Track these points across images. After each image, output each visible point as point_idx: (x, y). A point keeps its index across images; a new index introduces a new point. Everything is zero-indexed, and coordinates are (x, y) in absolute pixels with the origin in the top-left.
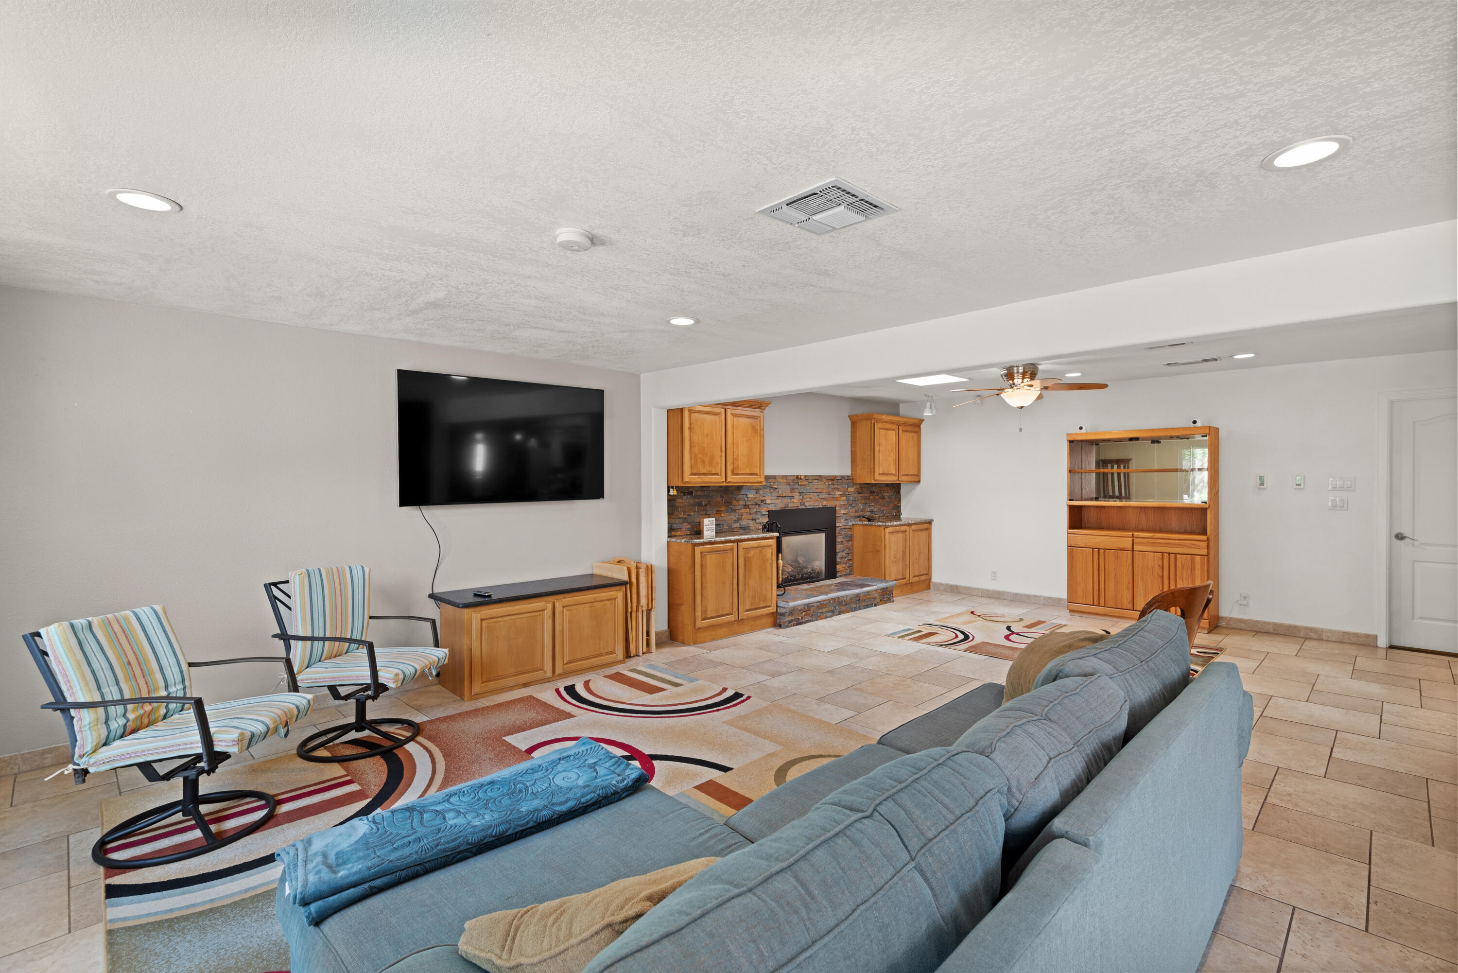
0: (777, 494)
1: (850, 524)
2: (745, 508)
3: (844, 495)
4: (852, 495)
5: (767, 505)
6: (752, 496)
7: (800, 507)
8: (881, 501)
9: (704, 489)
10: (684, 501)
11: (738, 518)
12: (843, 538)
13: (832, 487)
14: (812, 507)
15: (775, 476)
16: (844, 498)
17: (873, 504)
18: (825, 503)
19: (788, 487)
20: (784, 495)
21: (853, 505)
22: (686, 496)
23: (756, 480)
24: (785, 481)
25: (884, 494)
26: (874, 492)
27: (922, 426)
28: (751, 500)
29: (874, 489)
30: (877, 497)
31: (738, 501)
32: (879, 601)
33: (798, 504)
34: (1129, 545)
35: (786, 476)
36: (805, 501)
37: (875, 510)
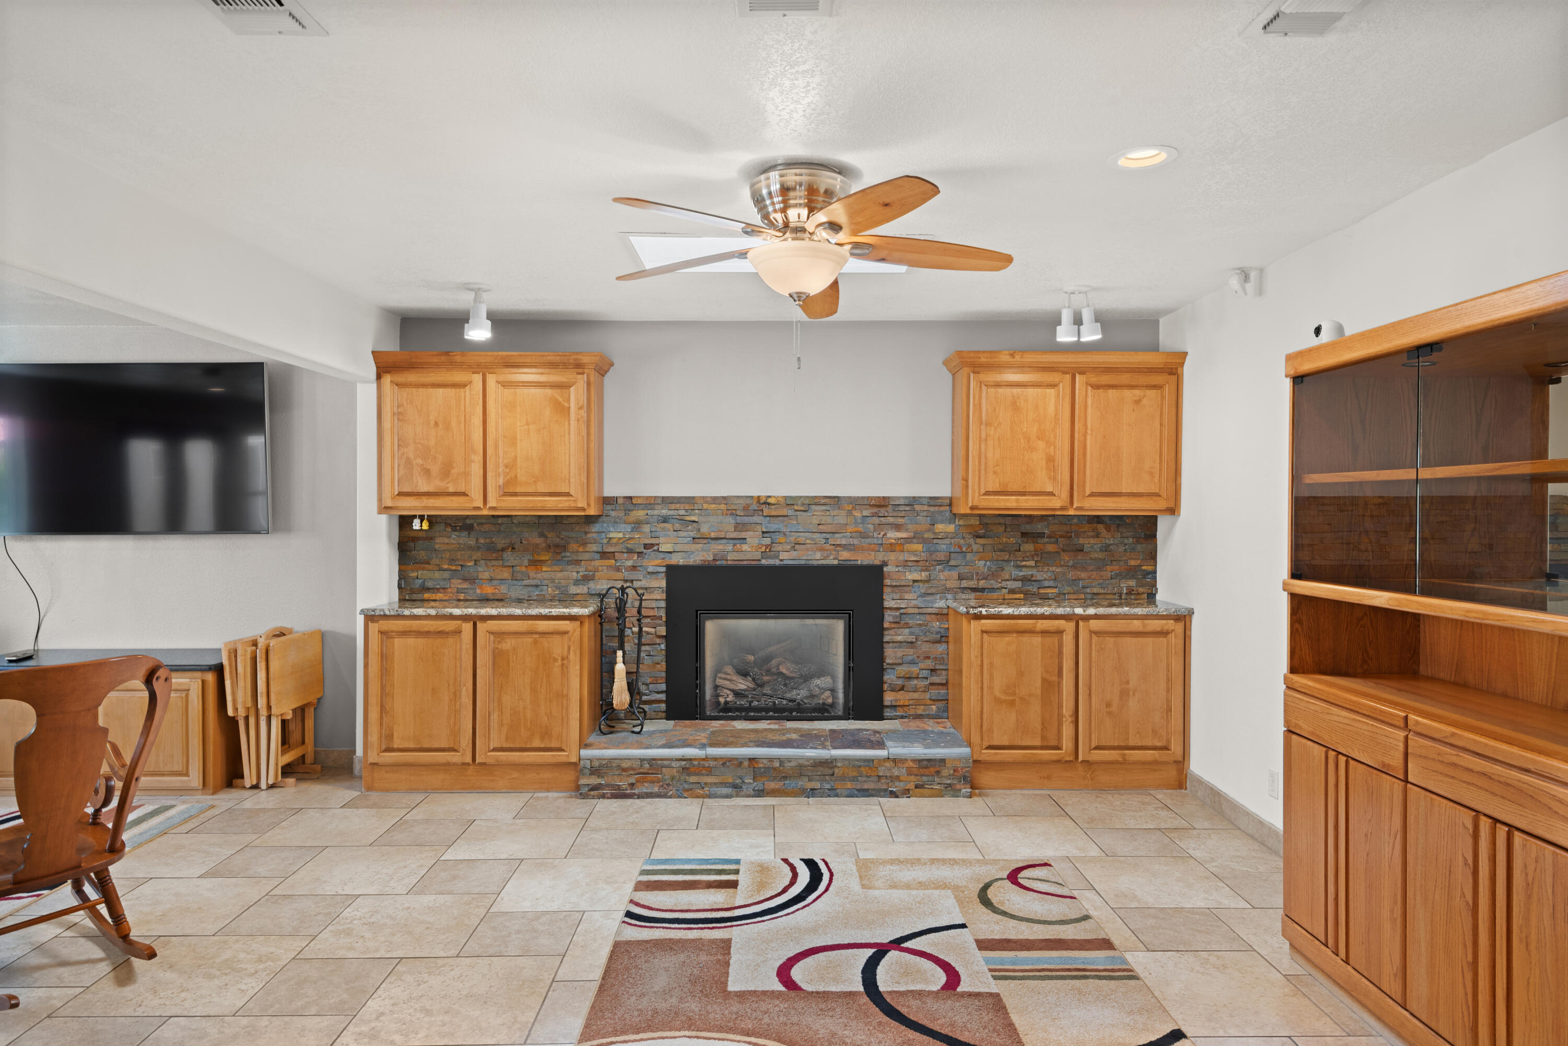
0: (693, 534)
1: (941, 604)
2: (602, 558)
3: (917, 537)
4: (946, 541)
5: (662, 555)
6: (621, 535)
7: (764, 562)
8: (1065, 557)
9: (500, 521)
10: (453, 541)
11: (583, 576)
12: (911, 634)
13: (876, 520)
14: (803, 562)
15: (694, 498)
16: (919, 547)
17: (1032, 563)
18: (845, 555)
19: (731, 520)
20: (713, 535)
21: (952, 563)
22: (456, 533)
23: (566, 505)
24: (723, 507)
25: (1081, 541)
26: (1041, 535)
27: (1188, 370)
28: (616, 544)
29: (1039, 527)
30: (1050, 548)
31: (584, 544)
32: (911, 786)
33: (758, 555)
34: (1396, 760)
35: (724, 498)
36: (779, 548)
37: (1039, 576)
